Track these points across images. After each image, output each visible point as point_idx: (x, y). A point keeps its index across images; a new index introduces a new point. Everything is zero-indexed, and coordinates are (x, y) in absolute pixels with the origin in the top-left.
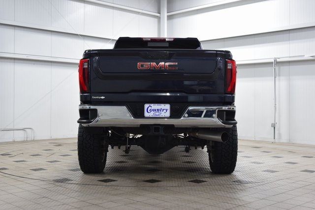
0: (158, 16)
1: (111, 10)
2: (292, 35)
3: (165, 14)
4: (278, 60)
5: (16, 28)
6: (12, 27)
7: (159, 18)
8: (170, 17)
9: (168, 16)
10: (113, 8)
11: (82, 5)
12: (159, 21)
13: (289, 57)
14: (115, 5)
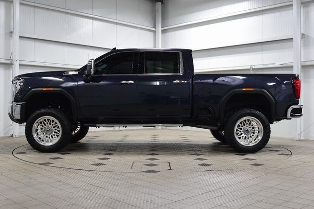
0: (154, 31)
1: (115, 26)
2: (265, 46)
3: (160, 28)
4: (254, 67)
5: (36, 40)
6: (32, 40)
7: (154, 32)
8: (164, 32)
9: (162, 30)
10: (116, 23)
11: (90, 21)
12: (155, 35)
13: (263, 65)
14: (118, 22)
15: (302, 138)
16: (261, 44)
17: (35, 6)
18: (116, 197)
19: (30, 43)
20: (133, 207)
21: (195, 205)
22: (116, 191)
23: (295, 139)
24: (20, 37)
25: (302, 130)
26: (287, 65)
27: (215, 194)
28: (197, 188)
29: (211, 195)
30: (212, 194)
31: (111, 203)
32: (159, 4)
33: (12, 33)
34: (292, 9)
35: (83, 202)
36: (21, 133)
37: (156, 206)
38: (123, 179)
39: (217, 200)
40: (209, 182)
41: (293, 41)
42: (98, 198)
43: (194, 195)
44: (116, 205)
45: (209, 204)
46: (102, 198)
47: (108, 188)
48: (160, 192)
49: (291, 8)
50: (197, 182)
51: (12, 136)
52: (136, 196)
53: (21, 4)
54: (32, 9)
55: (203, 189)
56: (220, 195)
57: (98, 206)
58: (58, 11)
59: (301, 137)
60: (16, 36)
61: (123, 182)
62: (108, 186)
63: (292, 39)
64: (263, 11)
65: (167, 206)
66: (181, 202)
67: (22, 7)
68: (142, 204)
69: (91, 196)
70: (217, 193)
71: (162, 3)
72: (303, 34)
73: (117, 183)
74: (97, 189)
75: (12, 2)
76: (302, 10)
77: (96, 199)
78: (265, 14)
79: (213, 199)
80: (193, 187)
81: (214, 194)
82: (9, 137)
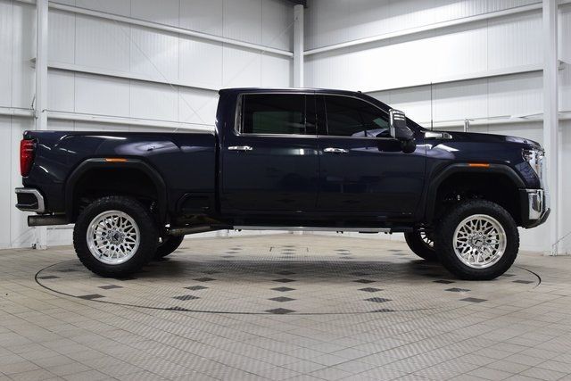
0: (289, 57)
1: (219, 48)
2: (492, 84)
3: (300, 53)
4: (471, 123)
6: (70, 74)
7: (291, 59)
8: (308, 58)
9: (305, 57)
10: (222, 44)
11: (176, 39)
12: (292, 64)
13: (488, 118)
14: (224, 40)
15: (560, 253)
16: (485, 80)
17: (75, 13)
18: (222, 358)
19: (67, 80)
20: (254, 376)
21: (365, 374)
22: (222, 347)
23: (546, 254)
24: (50, 69)
25: (560, 236)
26: (531, 119)
27: (401, 353)
28: (368, 343)
29: (395, 356)
30: (396, 353)
31: (214, 369)
32: (299, 9)
33: (34, 61)
34: (542, 16)
35: (161, 368)
36: (50, 241)
37: (294, 374)
38: (235, 324)
39: (405, 365)
40: (390, 331)
41: (542, 75)
42: (190, 359)
43: (363, 354)
44: (222, 372)
45: (390, 372)
46: (196, 360)
47: (207, 343)
48: (302, 350)
49: (539, 15)
50: (368, 332)
51: (34, 247)
52: (259, 357)
53: (51, 9)
54: (71, 18)
55: (379, 344)
56: (411, 355)
57: (190, 375)
58: (118, 21)
59: (557, 248)
60: (42, 67)
61: (234, 331)
62: (207, 338)
63: (542, 70)
64: (487, 20)
65: (315, 374)
66: (339, 367)
67: (53, 14)
68: (269, 372)
69: (177, 356)
70: (406, 351)
71: (305, 7)
72: (561, 63)
73: (224, 332)
74: (187, 343)
75: (34, 5)
76: (560, 18)
77: (185, 362)
78: (491, 26)
79: (398, 363)
80: (361, 340)
81: (398, 353)
82: (29, 249)
